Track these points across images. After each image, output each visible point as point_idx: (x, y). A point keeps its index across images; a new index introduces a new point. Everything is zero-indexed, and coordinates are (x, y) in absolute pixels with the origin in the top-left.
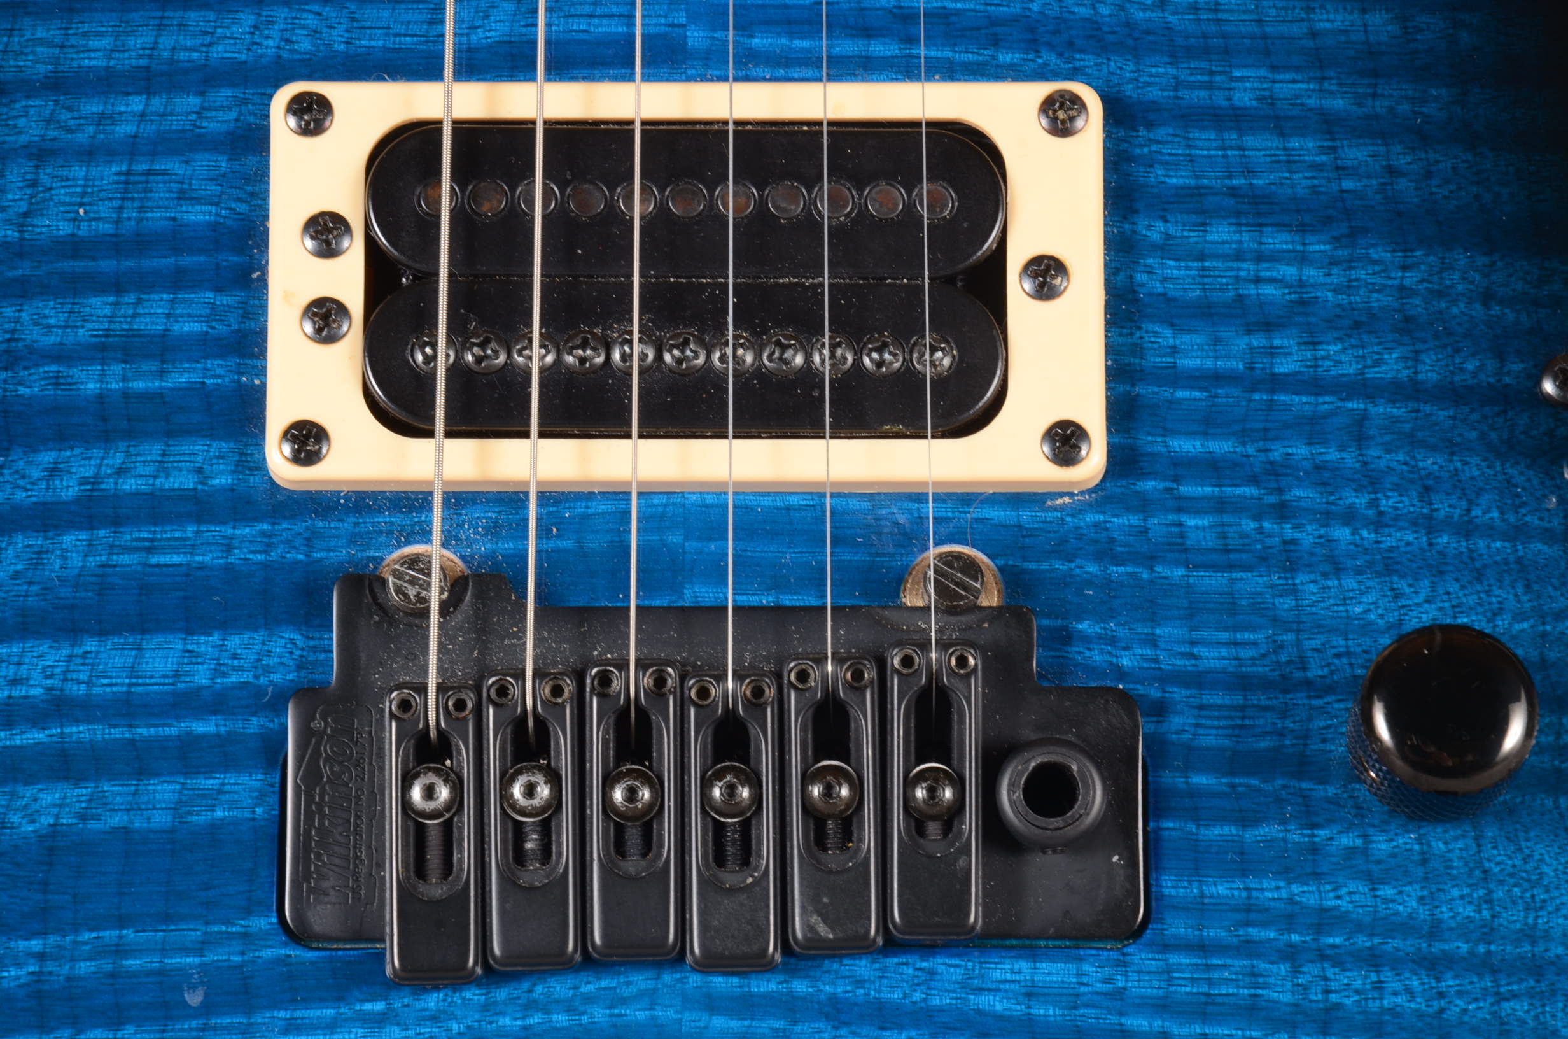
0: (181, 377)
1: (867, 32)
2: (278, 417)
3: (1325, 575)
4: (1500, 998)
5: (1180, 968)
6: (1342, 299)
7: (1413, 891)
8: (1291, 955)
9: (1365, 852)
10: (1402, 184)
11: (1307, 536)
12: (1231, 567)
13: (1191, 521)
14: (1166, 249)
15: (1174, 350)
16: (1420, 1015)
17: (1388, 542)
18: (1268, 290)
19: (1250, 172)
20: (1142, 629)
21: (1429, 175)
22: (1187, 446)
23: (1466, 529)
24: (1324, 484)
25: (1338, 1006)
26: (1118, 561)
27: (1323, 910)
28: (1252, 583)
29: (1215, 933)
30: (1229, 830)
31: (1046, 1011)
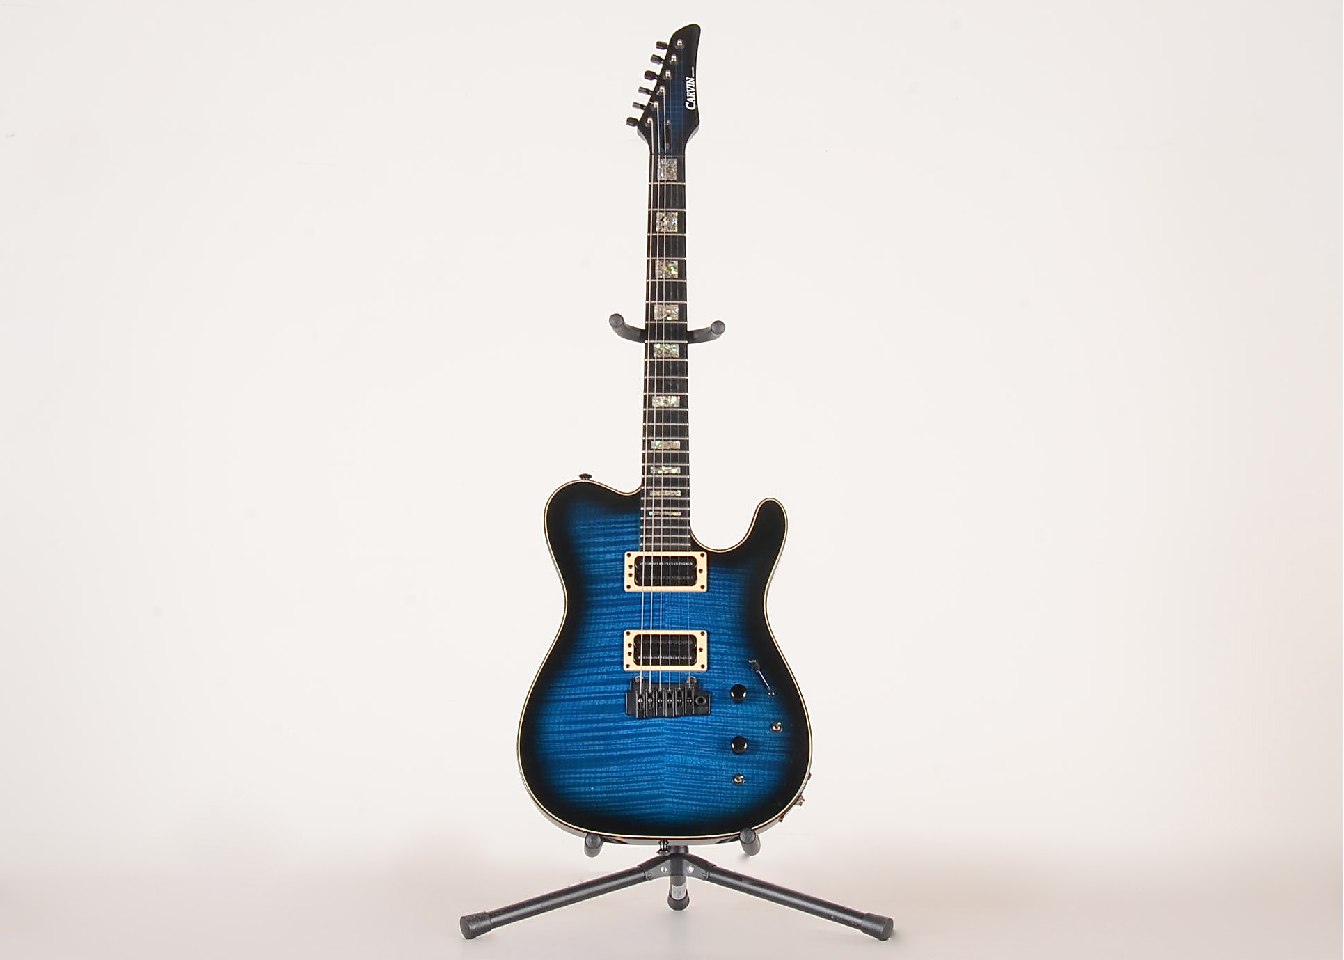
0: (616, 660)
1: (683, 625)
2: (625, 664)
8: (724, 717)
11: (726, 676)
14: (713, 647)
22: (715, 667)
23: (742, 675)
28: (721, 680)
31: (700, 722)
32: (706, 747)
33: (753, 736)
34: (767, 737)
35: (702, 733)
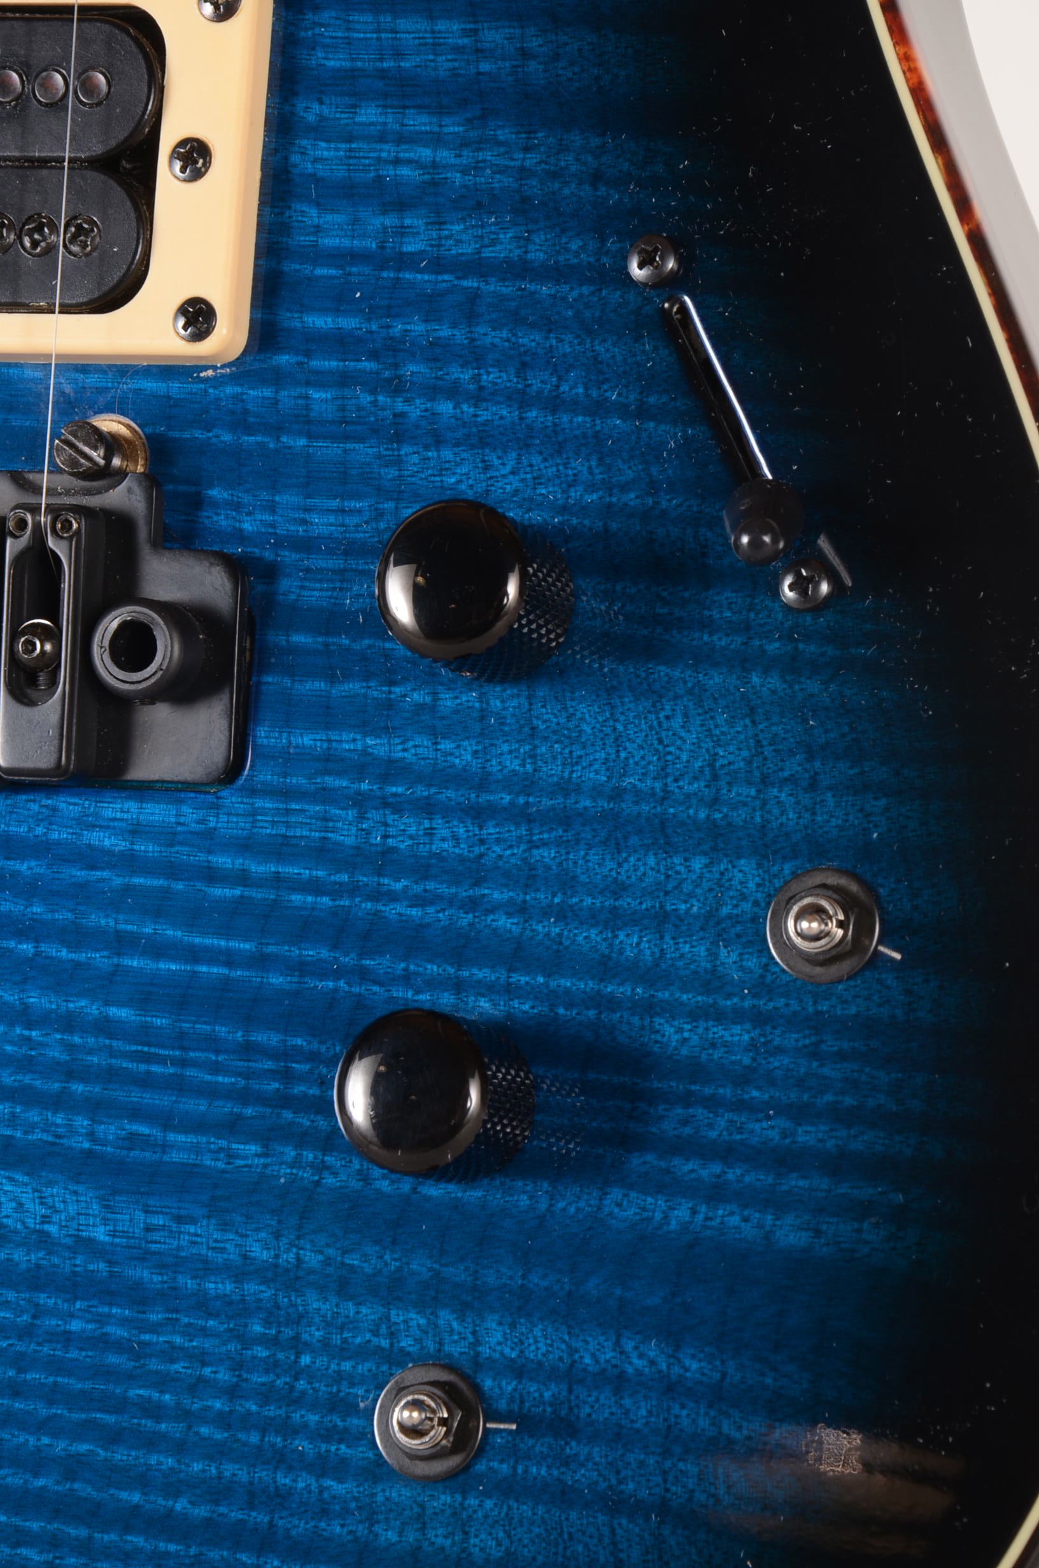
3: (427, 447)
4: (532, 845)
5: (264, 811)
6: (469, 180)
7: (470, 746)
8: (360, 802)
9: (433, 708)
10: (533, 66)
11: (415, 410)
12: (347, 438)
13: (316, 394)
14: (320, 131)
15: (318, 229)
16: (462, 859)
17: (484, 416)
18: (405, 171)
19: (398, 55)
20: (264, 495)
21: (556, 57)
22: (320, 322)
23: (553, 404)
24: (435, 360)
25: (394, 850)
26: (249, 430)
27: (391, 761)
28: (364, 452)
29: (297, 780)
30: (320, 685)
31: (146, 848)
32: (178, 1086)
33: (612, 1004)
34: (738, 1016)
35: (158, 949)
